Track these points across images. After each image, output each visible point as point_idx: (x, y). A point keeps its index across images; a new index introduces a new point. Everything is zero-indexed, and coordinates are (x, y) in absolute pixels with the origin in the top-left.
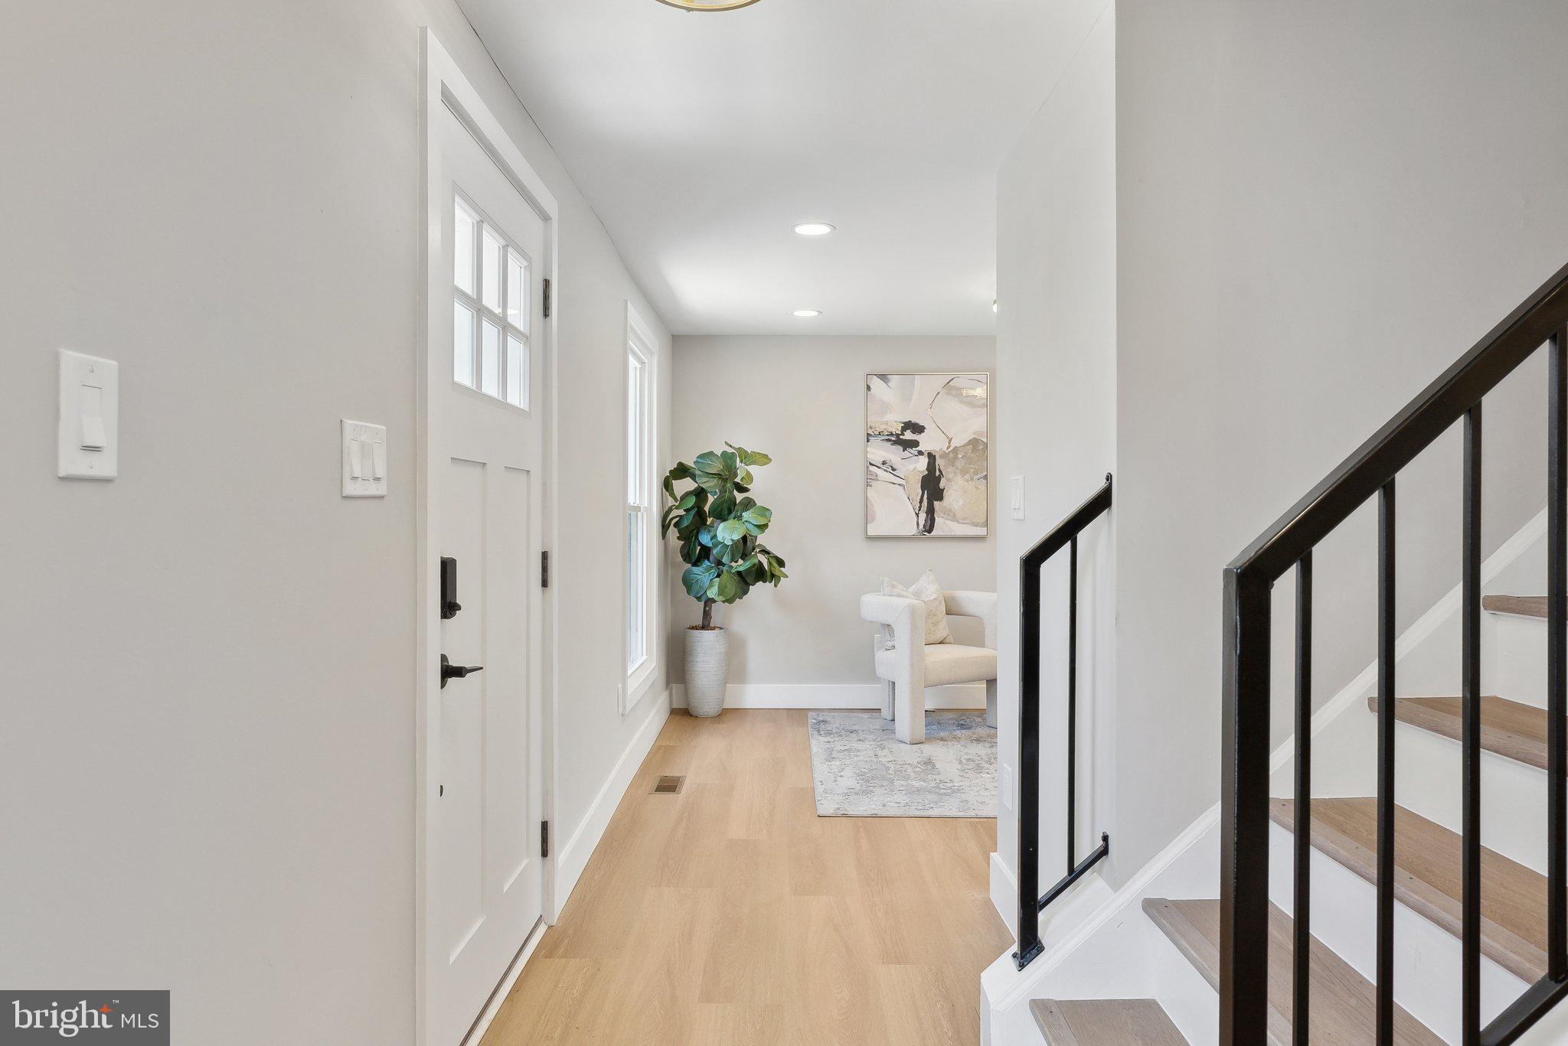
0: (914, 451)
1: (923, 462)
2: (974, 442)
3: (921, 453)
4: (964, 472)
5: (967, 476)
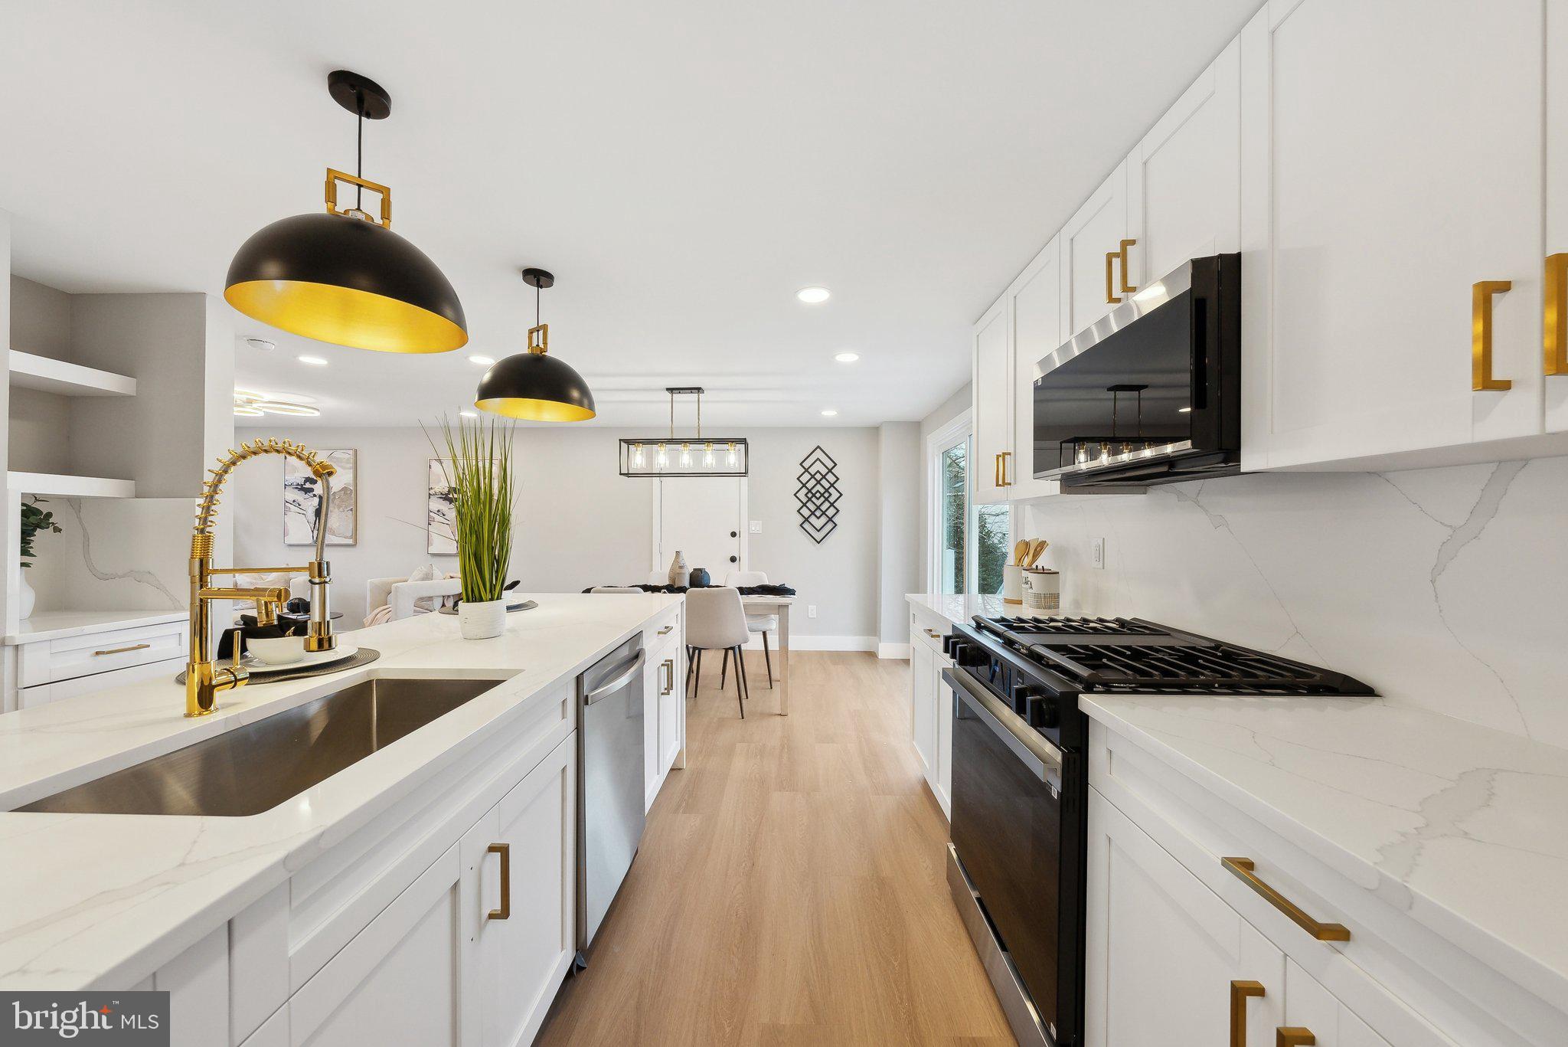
0: (311, 494)
1: (316, 500)
2: (345, 489)
3: (315, 495)
4: (339, 507)
5: (341, 509)
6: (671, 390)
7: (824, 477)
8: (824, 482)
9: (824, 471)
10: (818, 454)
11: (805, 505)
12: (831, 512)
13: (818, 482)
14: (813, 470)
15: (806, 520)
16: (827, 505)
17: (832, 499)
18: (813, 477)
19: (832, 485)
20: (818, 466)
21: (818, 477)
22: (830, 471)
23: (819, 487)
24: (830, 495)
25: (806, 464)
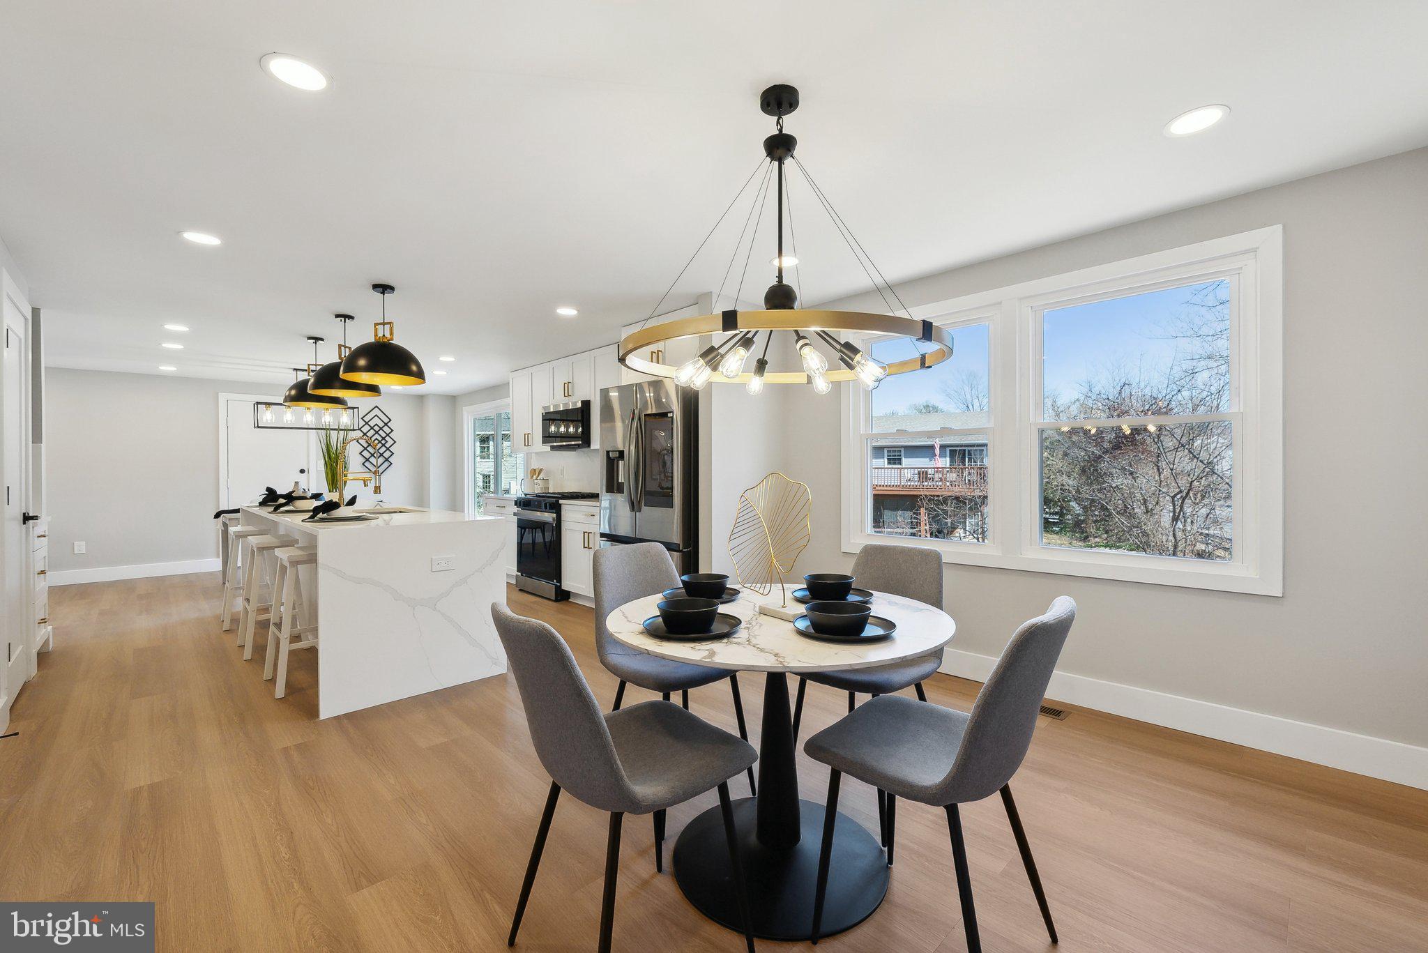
6: (296, 370)
7: (381, 429)
8: (381, 432)
9: (381, 424)
10: (376, 411)
11: (365, 449)
12: (387, 454)
13: (377, 432)
14: (372, 423)
15: (367, 460)
16: (383, 449)
17: (387, 445)
18: (372, 428)
19: (388, 435)
20: (376, 421)
21: (377, 428)
22: (386, 424)
23: (377, 436)
24: (387, 442)
25: (367, 419)
